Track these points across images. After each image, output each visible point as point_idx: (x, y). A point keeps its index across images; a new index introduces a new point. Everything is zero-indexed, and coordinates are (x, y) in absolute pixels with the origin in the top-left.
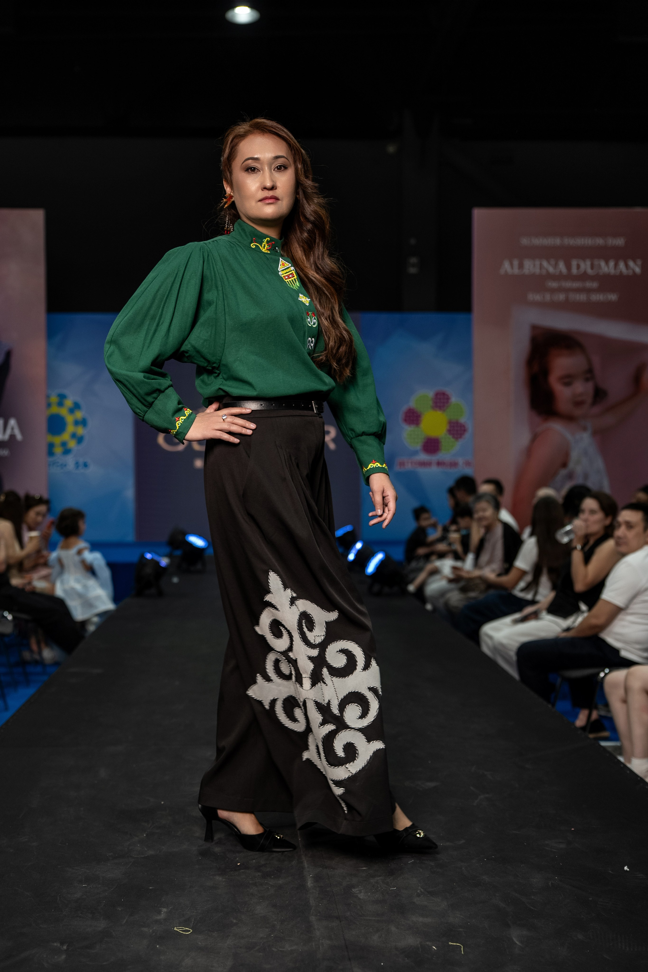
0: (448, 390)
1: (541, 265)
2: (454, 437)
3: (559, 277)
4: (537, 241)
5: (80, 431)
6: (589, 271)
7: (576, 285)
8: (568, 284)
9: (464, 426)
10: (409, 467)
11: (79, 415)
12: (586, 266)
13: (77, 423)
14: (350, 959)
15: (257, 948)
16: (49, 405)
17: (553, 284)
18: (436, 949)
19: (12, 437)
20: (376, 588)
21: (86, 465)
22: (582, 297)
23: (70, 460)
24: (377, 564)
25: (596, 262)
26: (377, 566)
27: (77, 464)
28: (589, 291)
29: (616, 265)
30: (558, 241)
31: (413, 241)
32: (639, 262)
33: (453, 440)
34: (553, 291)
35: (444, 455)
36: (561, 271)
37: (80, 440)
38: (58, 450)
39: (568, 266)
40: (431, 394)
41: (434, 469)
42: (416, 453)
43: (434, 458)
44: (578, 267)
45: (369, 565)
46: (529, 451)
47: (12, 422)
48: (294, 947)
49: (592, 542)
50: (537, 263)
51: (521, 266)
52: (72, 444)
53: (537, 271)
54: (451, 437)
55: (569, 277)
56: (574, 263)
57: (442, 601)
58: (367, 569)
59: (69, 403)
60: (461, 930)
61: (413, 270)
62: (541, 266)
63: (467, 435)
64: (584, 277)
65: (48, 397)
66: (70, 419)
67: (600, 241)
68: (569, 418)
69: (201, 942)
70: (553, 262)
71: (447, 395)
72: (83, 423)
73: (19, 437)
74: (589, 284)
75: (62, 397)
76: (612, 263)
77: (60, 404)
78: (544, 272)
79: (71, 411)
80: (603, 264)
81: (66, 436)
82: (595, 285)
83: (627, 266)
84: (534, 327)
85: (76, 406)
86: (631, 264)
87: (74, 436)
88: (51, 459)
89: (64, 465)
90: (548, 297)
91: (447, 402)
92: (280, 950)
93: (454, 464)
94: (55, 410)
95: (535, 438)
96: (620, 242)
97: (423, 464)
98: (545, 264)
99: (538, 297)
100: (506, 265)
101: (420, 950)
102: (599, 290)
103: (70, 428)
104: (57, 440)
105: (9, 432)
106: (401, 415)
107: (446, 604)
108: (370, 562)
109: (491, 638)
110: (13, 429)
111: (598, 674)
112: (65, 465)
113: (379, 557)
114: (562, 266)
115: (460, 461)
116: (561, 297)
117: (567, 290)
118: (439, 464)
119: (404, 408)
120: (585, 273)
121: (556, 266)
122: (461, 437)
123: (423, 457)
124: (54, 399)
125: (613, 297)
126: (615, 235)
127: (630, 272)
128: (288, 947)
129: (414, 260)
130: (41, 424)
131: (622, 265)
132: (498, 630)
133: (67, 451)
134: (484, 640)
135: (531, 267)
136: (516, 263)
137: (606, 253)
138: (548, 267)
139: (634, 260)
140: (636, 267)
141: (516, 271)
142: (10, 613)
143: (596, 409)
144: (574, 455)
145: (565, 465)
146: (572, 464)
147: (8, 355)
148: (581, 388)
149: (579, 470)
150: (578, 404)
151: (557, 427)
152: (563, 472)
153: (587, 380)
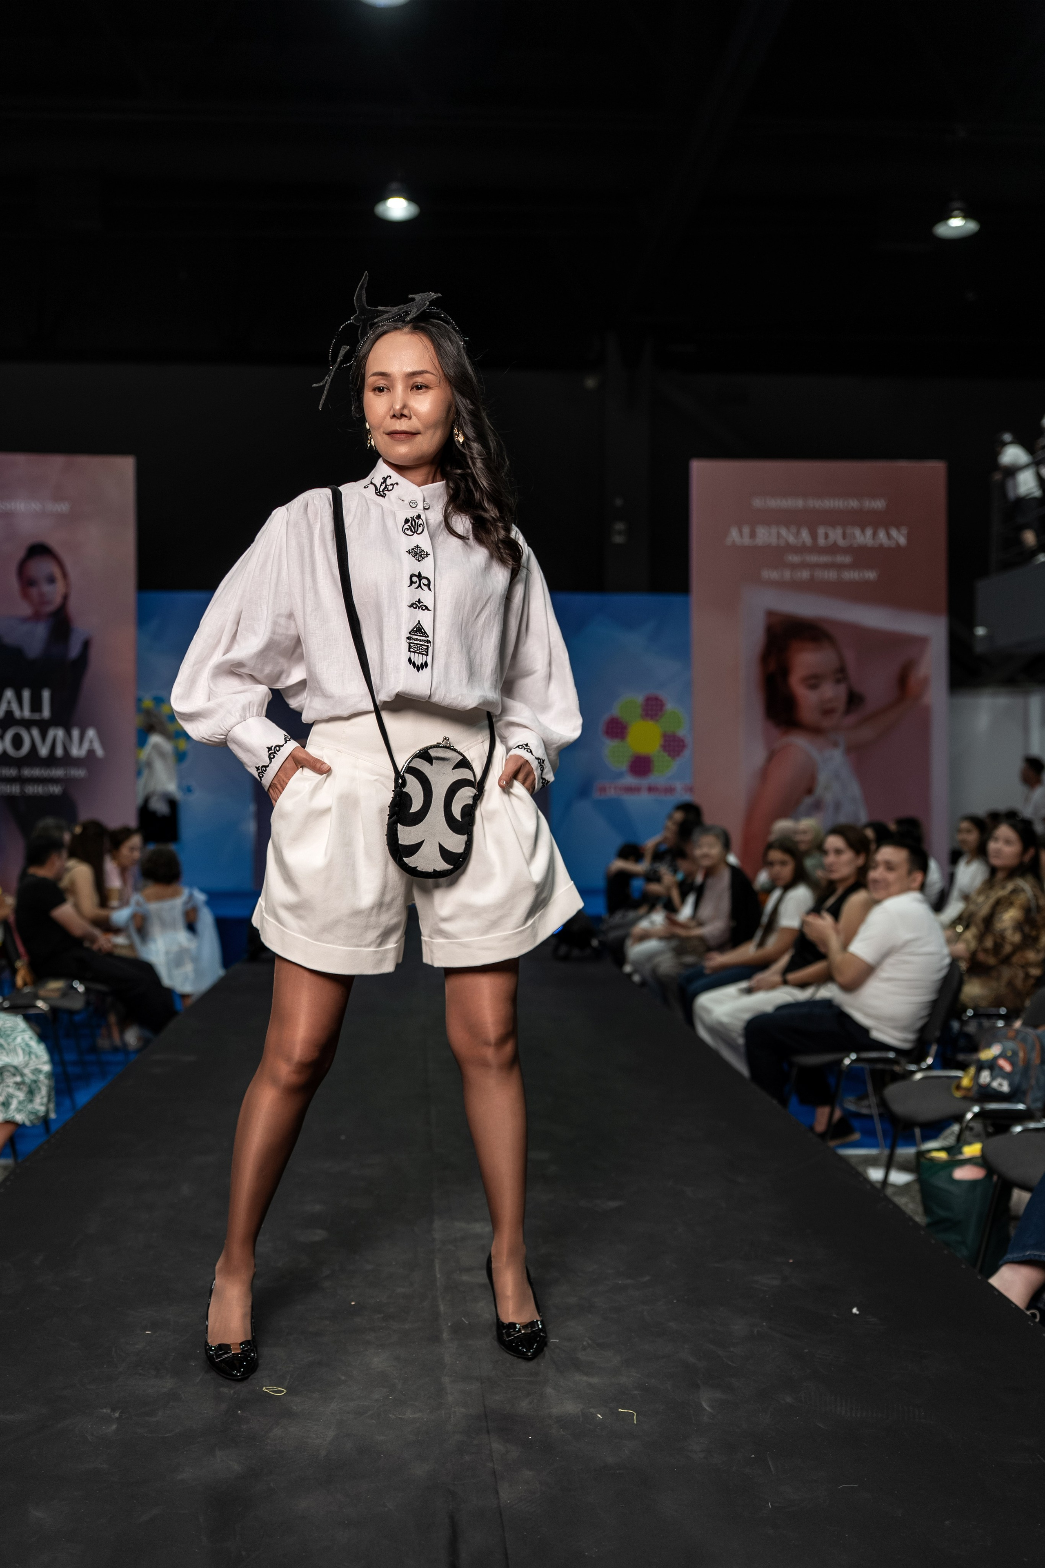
0: (663, 694)
1: (778, 533)
2: (670, 755)
3: (802, 549)
4: (774, 503)
5: (181, 746)
6: (841, 542)
7: (824, 559)
8: (814, 558)
9: (682, 741)
10: (611, 794)
12: (836, 535)
14: (488, 1432)
15: (369, 1413)
17: (795, 559)
18: (601, 1418)
19: (91, 752)
20: (563, 950)
21: (189, 790)
22: (831, 575)
25: (849, 530)
28: (840, 567)
29: (875, 534)
30: (800, 503)
31: (619, 502)
32: (904, 531)
33: (667, 758)
34: (794, 567)
35: (657, 778)
36: (804, 542)
37: (182, 757)
39: (814, 535)
40: (639, 698)
41: (644, 797)
42: (620, 775)
43: (644, 782)
44: (826, 536)
46: (764, 774)
47: (91, 733)
48: (417, 1415)
49: (840, 891)
50: (774, 530)
51: (753, 535)
53: (773, 541)
54: (666, 754)
55: (815, 549)
56: (821, 531)
57: (648, 967)
60: (636, 1392)
61: (619, 539)
62: (779, 535)
63: (687, 753)
64: (833, 549)
65: (139, 702)
67: (853, 504)
68: (815, 731)
69: (296, 1407)
70: (794, 529)
71: (661, 701)
73: (100, 752)
74: (840, 559)
75: (159, 701)
76: (869, 532)
78: (782, 543)
80: (857, 532)
82: (847, 559)
83: (888, 535)
84: (770, 614)
86: (894, 532)
90: (787, 575)
91: (661, 710)
92: (399, 1418)
93: (670, 790)
95: (772, 756)
96: (879, 504)
97: (630, 790)
98: (784, 532)
99: (774, 575)
100: (734, 533)
101: (581, 1420)
102: (853, 566)
105: (86, 746)
106: (601, 726)
107: (654, 971)
109: (708, 1012)
110: (91, 742)
114: (805, 535)
115: (679, 785)
116: (805, 575)
117: (813, 566)
118: (650, 789)
119: (605, 718)
120: (835, 544)
121: (798, 533)
122: (678, 755)
123: (630, 780)
124: (147, 705)
125: (871, 575)
126: (873, 496)
127: (892, 544)
128: (409, 1415)
129: (620, 526)
130: (129, 735)
131: (882, 534)
132: (718, 1002)
134: (700, 1015)
135: (765, 536)
136: (746, 530)
137: (862, 519)
138: (788, 536)
139: (898, 528)
140: (900, 537)
141: (747, 541)
142: (81, 983)
143: (850, 720)
144: (823, 778)
145: (810, 791)
146: (819, 791)
147: (86, 645)
148: (831, 692)
149: (829, 798)
150: (827, 712)
151: (800, 742)
152: (808, 800)
153: (838, 681)
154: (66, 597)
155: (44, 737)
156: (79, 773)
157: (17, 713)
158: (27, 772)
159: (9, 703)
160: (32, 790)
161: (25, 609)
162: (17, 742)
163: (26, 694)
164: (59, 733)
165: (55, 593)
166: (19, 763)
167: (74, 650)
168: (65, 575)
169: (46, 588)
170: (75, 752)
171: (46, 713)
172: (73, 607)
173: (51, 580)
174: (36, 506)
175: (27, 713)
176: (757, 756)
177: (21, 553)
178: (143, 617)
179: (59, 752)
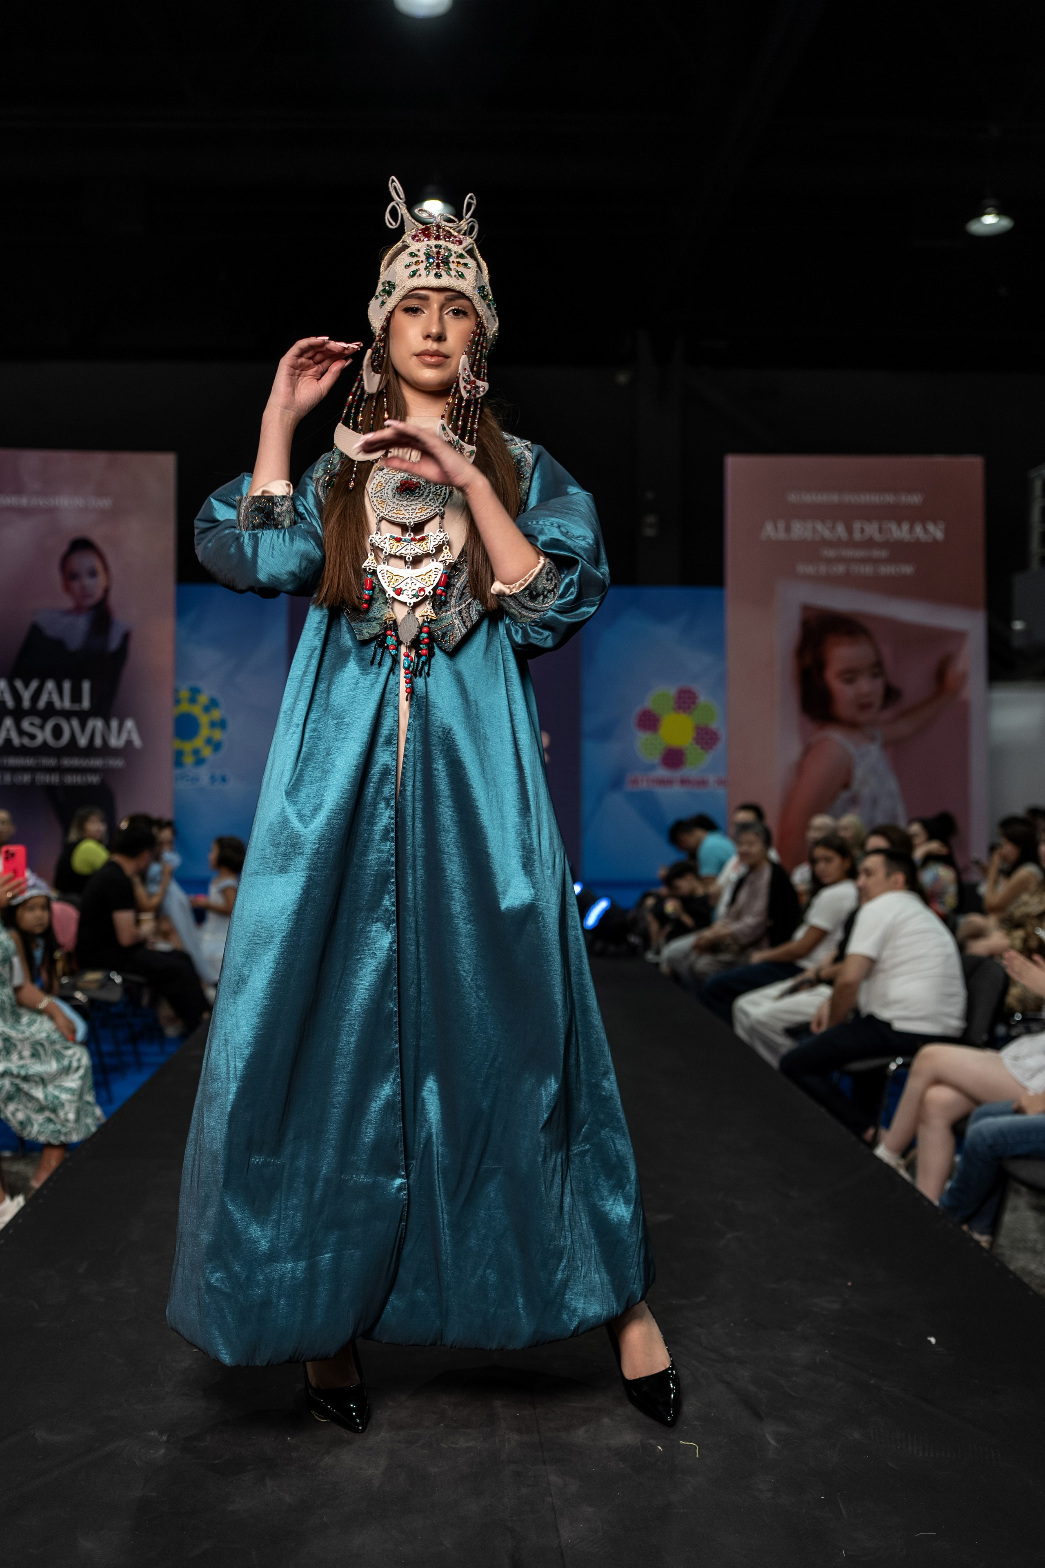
0: (696, 687)
1: (814, 528)
2: (702, 748)
3: (837, 544)
4: (809, 498)
5: (218, 735)
6: (877, 537)
7: (860, 553)
8: (849, 553)
9: (715, 734)
10: (643, 786)
11: (216, 714)
12: (872, 530)
13: (213, 725)
14: (544, 1463)
15: (421, 1442)
16: (177, 702)
17: (830, 553)
19: (129, 743)
20: (599, 946)
21: (224, 779)
22: (867, 570)
23: (204, 773)
24: (599, 915)
25: (885, 525)
26: (600, 917)
27: (213, 779)
28: (876, 561)
29: (911, 529)
30: (835, 498)
31: (650, 495)
32: (942, 525)
33: (700, 751)
34: (829, 561)
35: (690, 770)
36: (839, 536)
37: (217, 746)
38: (189, 760)
39: (849, 530)
40: (671, 691)
41: (677, 789)
42: (652, 767)
43: (677, 774)
44: (862, 530)
45: (588, 915)
46: (800, 768)
47: (129, 724)
50: (809, 525)
51: (788, 529)
52: (207, 752)
53: (809, 536)
54: (698, 747)
55: (851, 543)
56: (857, 526)
58: (586, 921)
59: (203, 699)
61: (650, 532)
62: (814, 530)
63: (720, 746)
64: (870, 543)
65: (176, 691)
66: (204, 720)
67: (889, 498)
68: (852, 726)
70: (829, 524)
71: (694, 694)
72: (221, 724)
73: (137, 742)
74: (877, 553)
75: (195, 692)
76: (906, 527)
77: (193, 700)
78: (818, 537)
79: (207, 709)
80: (894, 527)
81: (198, 742)
82: (883, 554)
83: (925, 530)
85: (213, 704)
86: (931, 527)
87: (209, 741)
88: (178, 771)
89: (195, 779)
90: (823, 569)
91: (694, 703)
92: (452, 1447)
93: (703, 783)
94: (185, 707)
95: (808, 750)
96: (915, 499)
97: (663, 782)
98: (819, 526)
99: (809, 569)
100: (769, 528)
101: (640, 1451)
102: (889, 561)
103: (205, 732)
104: (187, 747)
105: (124, 736)
106: (633, 718)
108: (590, 912)
109: (746, 1014)
110: (129, 732)
111: (887, 1065)
112: (197, 780)
113: (602, 905)
114: (841, 529)
115: (711, 778)
116: (840, 569)
117: (848, 561)
118: (684, 782)
119: (637, 710)
120: (871, 538)
121: (833, 529)
122: (711, 748)
123: (662, 772)
124: (184, 694)
125: (907, 570)
126: (910, 490)
127: (929, 538)
128: (462, 1443)
129: (651, 519)
130: (167, 726)
131: (918, 530)
132: (756, 1004)
133: (200, 761)
134: (738, 1016)
135: (800, 530)
136: (781, 525)
137: (898, 514)
138: (823, 530)
139: (935, 522)
140: (937, 532)
141: (782, 535)
142: (118, 974)
143: (887, 714)
144: (859, 773)
145: (846, 786)
146: (856, 785)
147: (126, 637)
148: (867, 686)
149: (865, 792)
150: (864, 707)
151: (836, 737)
152: (845, 795)
153: (875, 676)
154: (107, 591)
155: (83, 726)
156: (117, 763)
157: (58, 704)
158: (66, 762)
159: (50, 694)
160: (71, 779)
161: (67, 602)
162: (57, 732)
163: (67, 686)
164: (98, 724)
165: (96, 586)
166: (59, 753)
167: (114, 643)
168: (106, 568)
169: (88, 582)
170: (115, 742)
171: (86, 704)
172: (114, 600)
173: (93, 573)
174: (79, 502)
175: (67, 704)
176: (792, 750)
177: (64, 547)
178: (181, 610)
179: (98, 742)
